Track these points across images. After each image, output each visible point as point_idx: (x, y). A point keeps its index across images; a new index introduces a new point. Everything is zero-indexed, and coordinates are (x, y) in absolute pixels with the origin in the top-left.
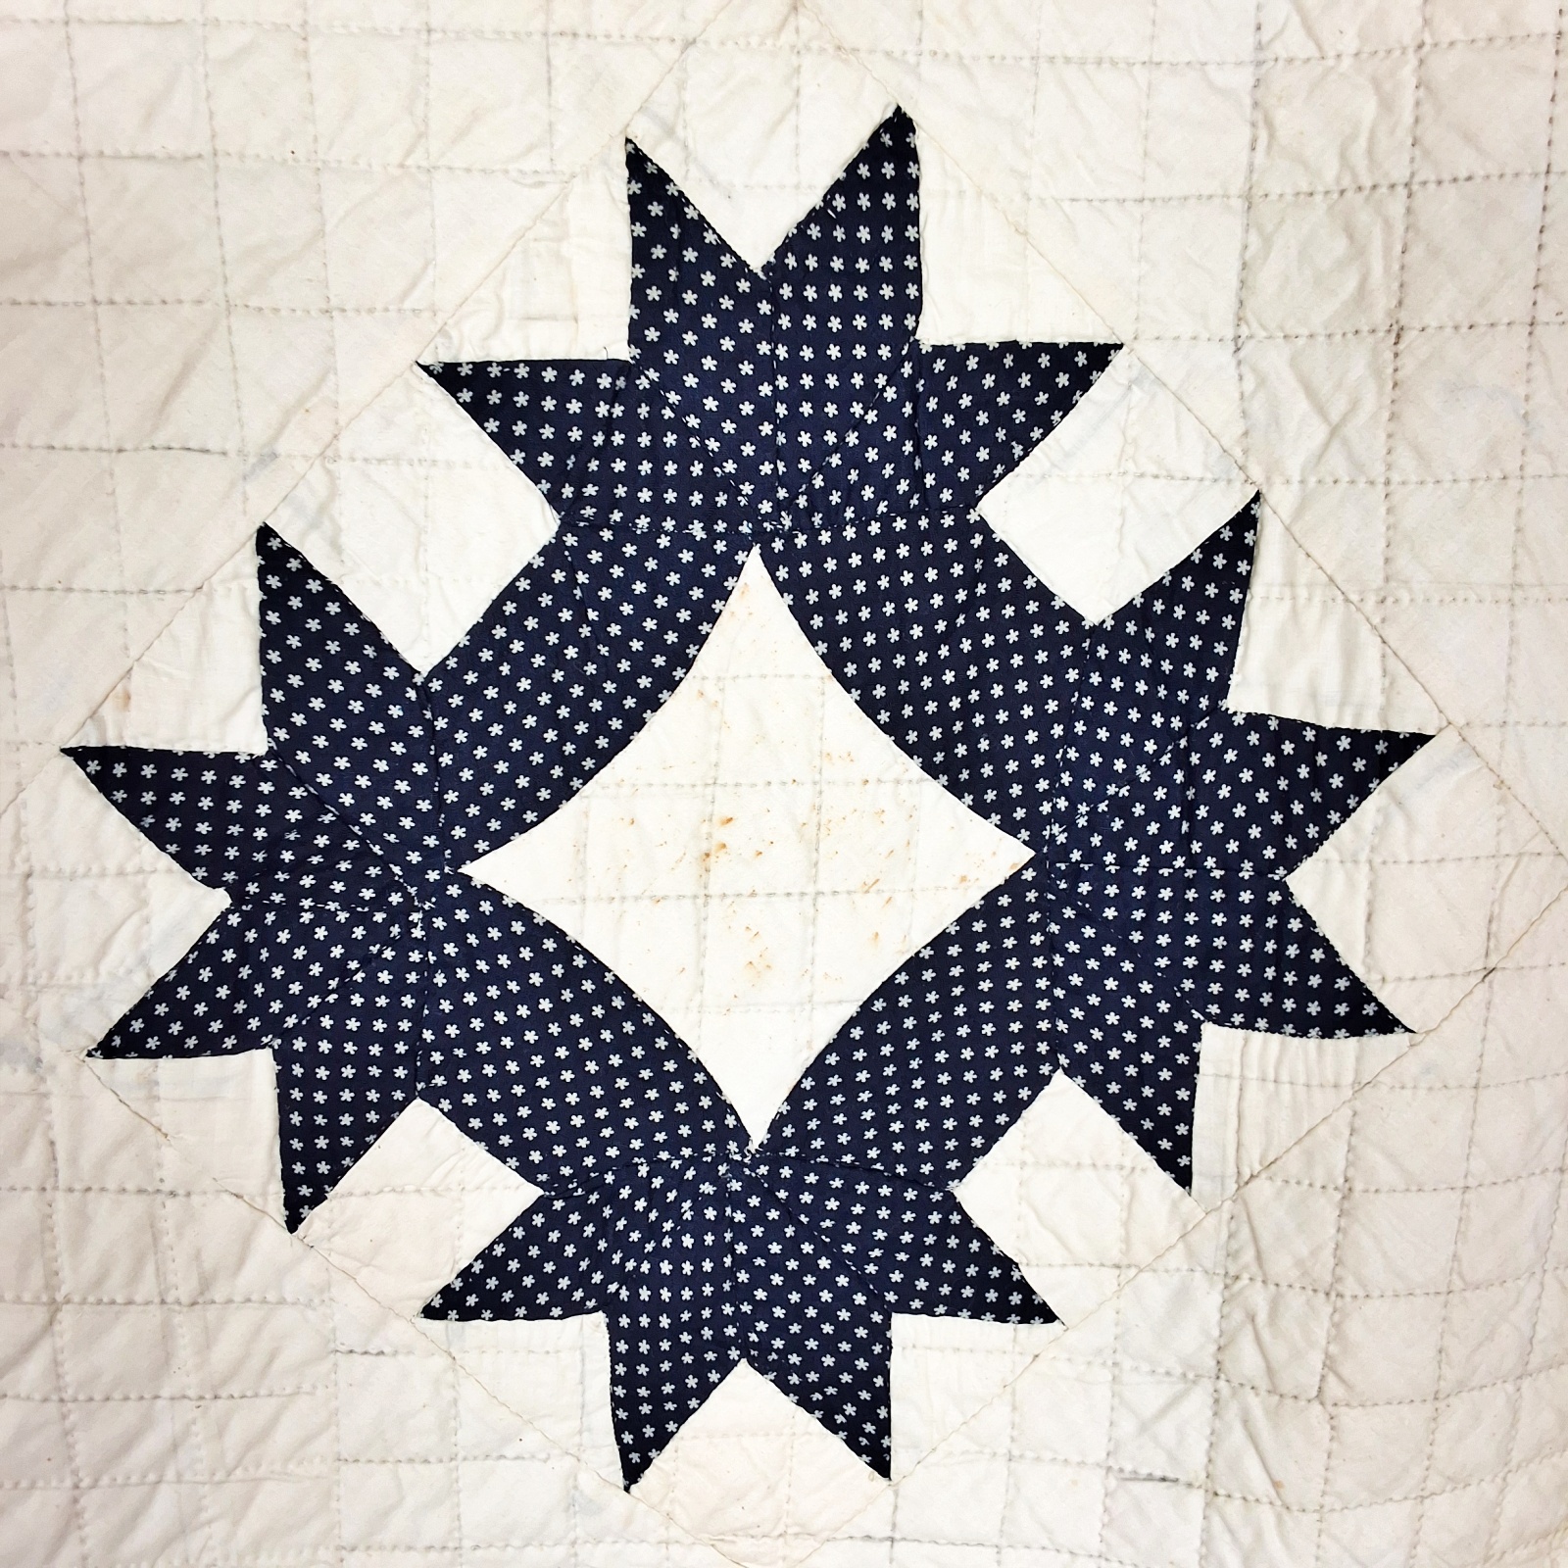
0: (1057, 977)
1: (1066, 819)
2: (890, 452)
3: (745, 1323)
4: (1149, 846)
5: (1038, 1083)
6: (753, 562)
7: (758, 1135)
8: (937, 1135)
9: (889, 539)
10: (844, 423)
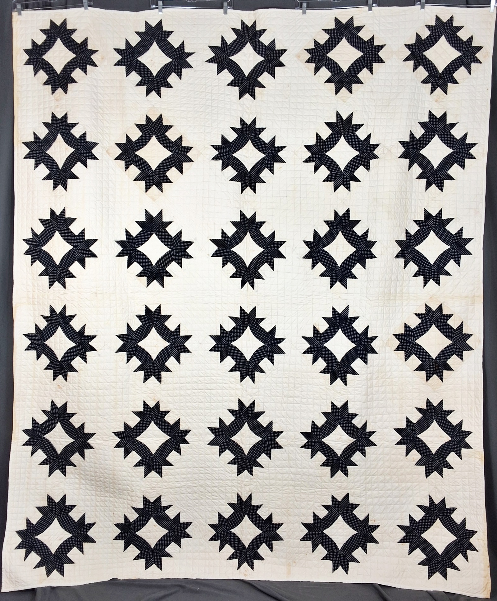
0: (358, 257)
1: (358, 247)
2: (348, 226)
3: (338, 278)
4: (363, 249)
5: (356, 263)
6: (340, 232)
7: (339, 266)
8: (350, 267)
9: (348, 230)
10: (345, 224)
